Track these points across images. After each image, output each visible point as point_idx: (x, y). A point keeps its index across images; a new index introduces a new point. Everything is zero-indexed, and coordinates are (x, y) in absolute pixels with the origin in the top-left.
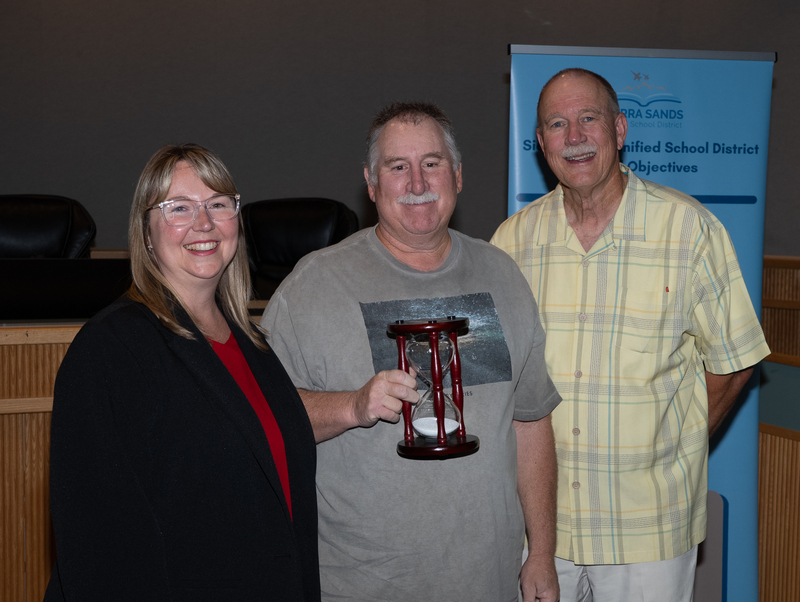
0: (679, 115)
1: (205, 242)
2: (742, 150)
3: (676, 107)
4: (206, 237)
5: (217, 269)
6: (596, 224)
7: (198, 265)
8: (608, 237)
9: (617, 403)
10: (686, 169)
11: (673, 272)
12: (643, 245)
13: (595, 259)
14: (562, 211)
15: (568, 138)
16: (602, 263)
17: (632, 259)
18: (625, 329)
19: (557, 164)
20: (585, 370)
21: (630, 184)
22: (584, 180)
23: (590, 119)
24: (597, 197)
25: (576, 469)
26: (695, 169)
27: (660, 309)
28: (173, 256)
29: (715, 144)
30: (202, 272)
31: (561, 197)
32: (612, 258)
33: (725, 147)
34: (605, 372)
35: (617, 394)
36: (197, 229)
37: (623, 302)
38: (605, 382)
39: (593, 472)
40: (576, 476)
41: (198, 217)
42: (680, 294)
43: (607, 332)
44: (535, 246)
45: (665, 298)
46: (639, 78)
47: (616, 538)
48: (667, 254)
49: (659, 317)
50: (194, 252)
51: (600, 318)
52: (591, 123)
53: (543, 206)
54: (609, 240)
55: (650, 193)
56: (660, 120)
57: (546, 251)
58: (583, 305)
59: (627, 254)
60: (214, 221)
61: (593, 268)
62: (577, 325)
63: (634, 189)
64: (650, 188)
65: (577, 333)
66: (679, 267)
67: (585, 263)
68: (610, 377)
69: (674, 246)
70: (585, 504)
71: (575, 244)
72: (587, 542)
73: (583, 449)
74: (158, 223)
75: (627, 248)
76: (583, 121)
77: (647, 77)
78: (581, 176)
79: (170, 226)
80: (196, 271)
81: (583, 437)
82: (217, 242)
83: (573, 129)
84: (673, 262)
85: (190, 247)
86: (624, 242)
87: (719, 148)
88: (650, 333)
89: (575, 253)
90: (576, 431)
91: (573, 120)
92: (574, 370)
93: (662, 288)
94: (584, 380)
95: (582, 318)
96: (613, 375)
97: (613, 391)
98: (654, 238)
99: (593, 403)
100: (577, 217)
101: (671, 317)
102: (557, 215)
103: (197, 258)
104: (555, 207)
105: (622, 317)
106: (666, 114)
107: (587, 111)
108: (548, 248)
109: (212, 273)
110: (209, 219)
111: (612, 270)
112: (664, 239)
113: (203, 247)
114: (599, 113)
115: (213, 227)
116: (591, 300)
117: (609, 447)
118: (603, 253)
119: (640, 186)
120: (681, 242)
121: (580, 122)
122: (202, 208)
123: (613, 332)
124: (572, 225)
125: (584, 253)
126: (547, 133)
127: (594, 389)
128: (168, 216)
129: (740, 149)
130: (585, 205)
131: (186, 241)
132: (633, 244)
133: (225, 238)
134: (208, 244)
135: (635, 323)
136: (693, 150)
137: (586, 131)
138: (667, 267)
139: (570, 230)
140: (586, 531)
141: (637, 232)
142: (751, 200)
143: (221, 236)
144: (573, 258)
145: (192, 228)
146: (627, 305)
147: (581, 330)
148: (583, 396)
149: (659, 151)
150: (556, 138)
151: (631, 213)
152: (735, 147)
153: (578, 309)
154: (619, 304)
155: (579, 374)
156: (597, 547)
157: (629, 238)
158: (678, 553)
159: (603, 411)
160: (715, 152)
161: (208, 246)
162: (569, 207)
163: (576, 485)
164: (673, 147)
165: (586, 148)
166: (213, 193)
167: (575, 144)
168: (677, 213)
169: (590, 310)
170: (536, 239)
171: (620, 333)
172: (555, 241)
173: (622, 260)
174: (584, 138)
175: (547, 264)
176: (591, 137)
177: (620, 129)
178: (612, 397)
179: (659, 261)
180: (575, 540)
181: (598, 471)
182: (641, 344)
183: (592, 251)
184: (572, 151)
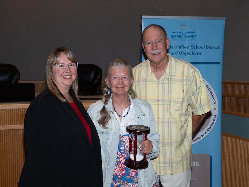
0: (195, 37)
3: (194, 34)
6: (161, 72)
7: (66, 82)
8: (165, 76)
9: (171, 126)
11: (185, 86)
12: (176, 78)
13: (161, 82)
14: (150, 68)
15: (152, 48)
16: (163, 84)
17: (172, 82)
18: (172, 104)
19: (149, 55)
20: (160, 116)
21: (170, 59)
23: (159, 41)
24: (161, 64)
26: (200, 54)
27: (182, 98)
28: (59, 79)
30: (67, 84)
31: (149, 63)
32: (166, 82)
33: (210, 47)
34: (167, 117)
35: (171, 123)
37: (171, 95)
38: (167, 120)
41: (66, 69)
42: (187, 92)
43: (166, 105)
44: (141, 79)
45: (183, 94)
47: (171, 167)
48: (183, 81)
49: (182, 100)
51: (163, 101)
52: (159, 43)
53: (143, 66)
54: (165, 77)
56: (189, 38)
57: (145, 80)
58: (158, 97)
59: (171, 81)
61: (161, 85)
62: (157, 103)
63: (171, 61)
65: (157, 105)
66: (186, 84)
67: (158, 84)
68: (168, 118)
69: (185, 78)
70: (161, 157)
71: (155, 78)
72: (162, 168)
73: (161, 140)
75: (171, 79)
76: (157, 42)
77: (185, 25)
80: (65, 84)
81: (161, 137)
82: (71, 76)
83: (154, 45)
84: (185, 83)
86: (170, 77)
87: (208, 47)
88: (179, 105)
89: (155, 81)
91: (154, 42)
93: (182, 91)
94: (160, 120)
95: (158, 101)
96: (169, 118)
97: (169, 122)
98: (179, 76)
99: (163, 126)
100: (155, 69)
101: (185, 100)
102: (148, 69)
104: (147, 66)
105: (170, 100)
106: (191, 37)
107: (158, 39)
108: (146, 79)
109: (70, 84)
111: (166, 86)
112: (182, 76)
114: (162, 39)
115: (70, 72)
116: (161, 95)
117: (169, 139)
118: (164, 81)
119: (173, 59)
120: (187, 77)
122: (68, 66)
123: (168, 105)
124: (153, 72)
125: (157, 81)
127: (163, 122)
129: (215, 47)
130: (158, 66)
131: (63, 75)
132: (172, 77)
135: (175, 102)
136: (200, 48)
138: (183, 84)
139: (153, 74)
140: (162, 165)
141: (174, 74)
142: (218, 63)
144: (154, 82)
145: (65, 72)
146: (172, 97)
147: (158, 104)
148: (160, 125)
149: (189, 48)
150: (149, 47)
151: (171, 68)
153: (157, 98)
154: (169, 96)
155: (158, 118)
156: (165, 170)
157: (171, 76)
159: (167, 128)
162: (152, 67)
164: (193, 47)
165: (158, 51)
166: (71, 62)
167: (155, 50)
168: (185, 68)
169: (160, 98)
170: (142, 76)
171: (170, 105)
172: (148, 77)
173: (169, 82)
174: (157, 48)
175: (146, 84)
176: (159, 47)
177: (167, 43)
178: (169, 124)
179: (181, 83)
180: (158, 168)
181: (165, 147)
182: (176, 108)
183: (160, 80)
184: (154, 52)
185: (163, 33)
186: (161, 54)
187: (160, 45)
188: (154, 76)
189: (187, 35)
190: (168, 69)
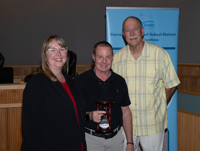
0: (153, 25)
1: (59, 59)
2: (171, 35)
3: (152, 23)
4: (59, 57)
5: (62, 65)
6: (138, 54)
7: (57, 64)
8: (141, 57)
9: (145, 97)
10: (156, 40)
11: (157, 65)
12: (149, 58)
13: (138, 62)
15: (130, 34)
16: (140, 63)
17: (147, 62)
18: (146, 79)
19: (128, 40)
20: (137, 89)
21: (145, 44)
22: (134, 44)
23: (136, 29)
25: (136, 113)
26: (158, 40)
27: (155, 74)
28: (51, 62)
29: (163, 33)
30: (58, 66)
32: (142, 62)
33: (166, 34)
34: (142, 90)
35: (145, 95)
36: (57, 55)
37: (146, 72)
38: (142, 92)
39: (140, 114)
40: (136, 115)
41: (57, 53)
42: (159, 70)
43: (142, 80)
44: (123, 60)
45: (156, 71)
46: (142, 16)
47: (146, 129)
48: (155, 60)
49: (154, 76)
50: (56, 61)
51: (140, 77)
52: (136, 30)
53: (124, 50)
54: (141, 58)
55: (150, 46)
56: (148, 27)
57: (126, 61)
58: (136, 74)
59: (146, 61)
60: (61, 54)
61: (138, 65)
62: (135, 79)
63: (146, 45)
64: (150, 45)
65: (135, 81)
66: (158, 64)
67: (136, 64)
68: (144, 91)
69: (157, 59)
70: (138, 122)
71: (133, 59)
72: (139, 131)
73: (138, 108)
74: (48, 54)
75: (146, 59)
76: (134, 30)
77: (144, 15)
78: (134, 43)
79: (51, 55)
80: (57, 66)
81: (138, 106)
82: (62, 59)
83: (132, 32)
84: (157, 62)
85: (55, 60)
86: (145, 58)
87: (164, 34)
88: (152, 80)
89: (133, 61)
90: (136, 104)
92: (135, 90)
93: (154, 69)
94: (137, 92)
95: (136, 77)
96: (144, 90)
97: (144, 94)
98: (152, 57)
99: (140, 97)
100: (133, 52)
101: (157, 76)
102: (128, 52)
103: (57, 62)
104: (127, 50)
105: (145, 76)
106: (150, 25)
107: (135, 27)
109: (61, 66)
110: (60, 53)
111: (142, 65)
112: (154, 57)
113: (58, 60)
114: (138, 28)
115: (61, 55)
116: (138, 72)
117: (144, 108)
118: (140, 61)
119: (147, 44)
120: (159, 57)
121: (133, 30)
122: (58, 50)
123: (143, 80)
124: (132, 54)
125: (135, 61)
126: (126, 33)
127: (140, 94)
128: (50, 52)
129: (170, 34)
131: (55, 58)
132: (147, 58)
133: (64, 58)
134: (60, 59)
135: (149, 77)
136: (157, 35)
137: (135, 32)
138: (155, 64)
139: (131, 56)
140: (139, 128)
141: (148, 55)
142: (174, 48)
143: (63, 57)
144: (132, 62)
145: (56, 55)
146: (146, 73)
147: (136, 80)
148: (137, 96)
149: (148, 35)
150: (128, 34)
151: (146, 51)
152: (169, 34)
153: (135, 75)
154: (145, 73)
155: (136, 91)
156: (142, 132)
157: (146, 57)
158: (160, 131)
159: (142, 99)
160: (163, 35)
161: (60, 60)
163: (136, 117)
164: (152, 34)
165: (135, 37)
166: (61, 47)
167: (132, 36)
168: (157, 50)
169: (138, 75)
170: (123, 58)
171: (145, 80)
172: (128, 58)
173: (145, 62)
174: (134, 34)
175: (126, 64)
176: (136, 34)
177: (143, 31)
178: (144, 96)
179: (154, 62)
180: (136, 130)
181: (141, 113)
182: (150, 82)
183: (137, 61)
184: (132, 37)
185: (139, 23)
186: (137, 39)
187: (137, 32)
188: (133, 57)
189: (146, 23)
190: (143, 52)
